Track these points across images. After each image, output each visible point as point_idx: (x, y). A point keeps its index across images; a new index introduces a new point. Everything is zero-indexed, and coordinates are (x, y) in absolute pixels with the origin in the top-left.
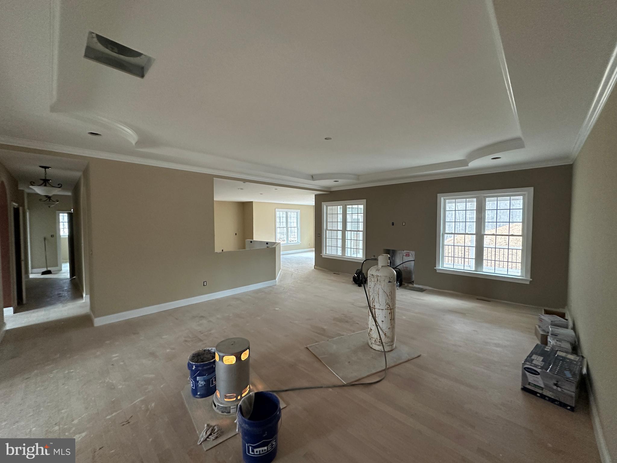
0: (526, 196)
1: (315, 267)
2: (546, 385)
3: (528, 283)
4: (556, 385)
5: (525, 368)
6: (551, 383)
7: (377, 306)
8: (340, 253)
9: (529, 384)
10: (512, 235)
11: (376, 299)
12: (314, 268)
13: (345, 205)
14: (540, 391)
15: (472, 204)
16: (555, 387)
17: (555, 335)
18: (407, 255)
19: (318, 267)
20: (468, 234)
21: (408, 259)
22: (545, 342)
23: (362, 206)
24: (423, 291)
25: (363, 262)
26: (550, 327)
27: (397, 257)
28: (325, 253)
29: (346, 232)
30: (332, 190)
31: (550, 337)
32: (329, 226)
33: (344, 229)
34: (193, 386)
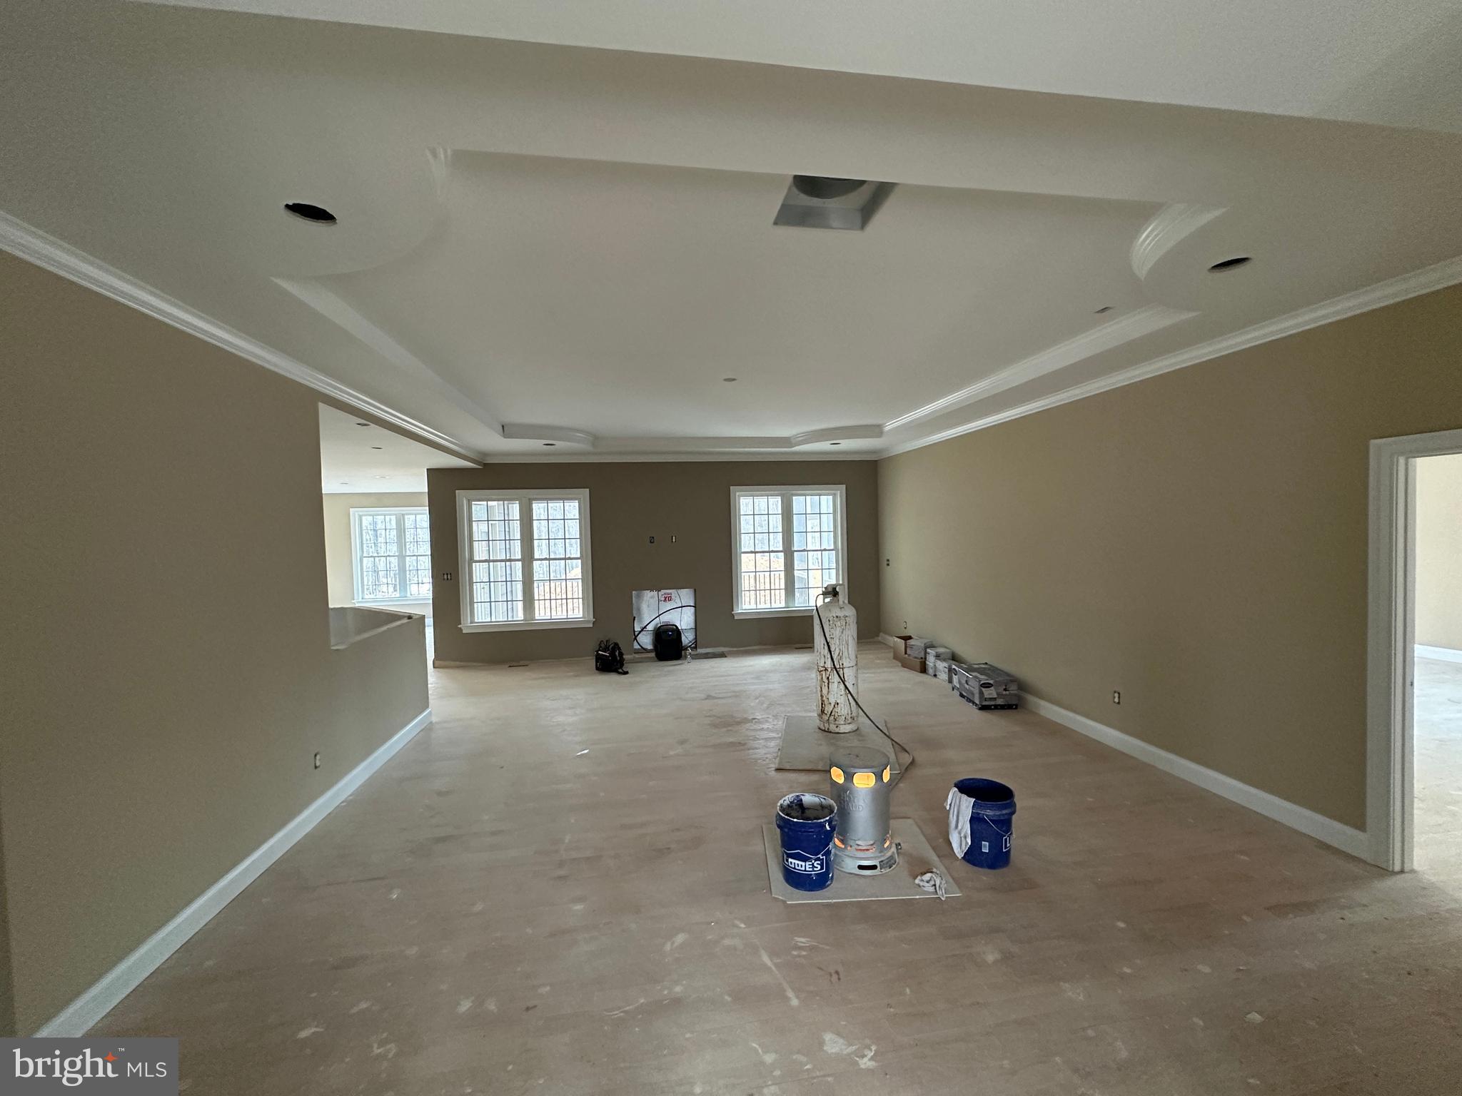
0: (839, 495)
1: (437, 663)
2: (998, 694)
4: (1005, 690)
5: (981, 686)
6: (1001, 689)
8: (520, 615)
9: (986, 700)
10: (825, 550)
11: (845, 654)
12: (434, 667)
13: (529, 499)
14: (993, 703)
16: (1004, 693)
17: (938, 656)
18: (668, 599)
19: (447, 663)
20: (773, 551)
21: (669, 605)
22: (924, 669)
23: (576, 504)
24: (722, 655)
25: (591, 626)
26: (928, 650)
27: (644, 607)
28: (469, 620)
29: (534, 562)
30: (489, 461)
31: (931, 661)
32: (480, 551)
33: (528, 557)
34: (822, 869)
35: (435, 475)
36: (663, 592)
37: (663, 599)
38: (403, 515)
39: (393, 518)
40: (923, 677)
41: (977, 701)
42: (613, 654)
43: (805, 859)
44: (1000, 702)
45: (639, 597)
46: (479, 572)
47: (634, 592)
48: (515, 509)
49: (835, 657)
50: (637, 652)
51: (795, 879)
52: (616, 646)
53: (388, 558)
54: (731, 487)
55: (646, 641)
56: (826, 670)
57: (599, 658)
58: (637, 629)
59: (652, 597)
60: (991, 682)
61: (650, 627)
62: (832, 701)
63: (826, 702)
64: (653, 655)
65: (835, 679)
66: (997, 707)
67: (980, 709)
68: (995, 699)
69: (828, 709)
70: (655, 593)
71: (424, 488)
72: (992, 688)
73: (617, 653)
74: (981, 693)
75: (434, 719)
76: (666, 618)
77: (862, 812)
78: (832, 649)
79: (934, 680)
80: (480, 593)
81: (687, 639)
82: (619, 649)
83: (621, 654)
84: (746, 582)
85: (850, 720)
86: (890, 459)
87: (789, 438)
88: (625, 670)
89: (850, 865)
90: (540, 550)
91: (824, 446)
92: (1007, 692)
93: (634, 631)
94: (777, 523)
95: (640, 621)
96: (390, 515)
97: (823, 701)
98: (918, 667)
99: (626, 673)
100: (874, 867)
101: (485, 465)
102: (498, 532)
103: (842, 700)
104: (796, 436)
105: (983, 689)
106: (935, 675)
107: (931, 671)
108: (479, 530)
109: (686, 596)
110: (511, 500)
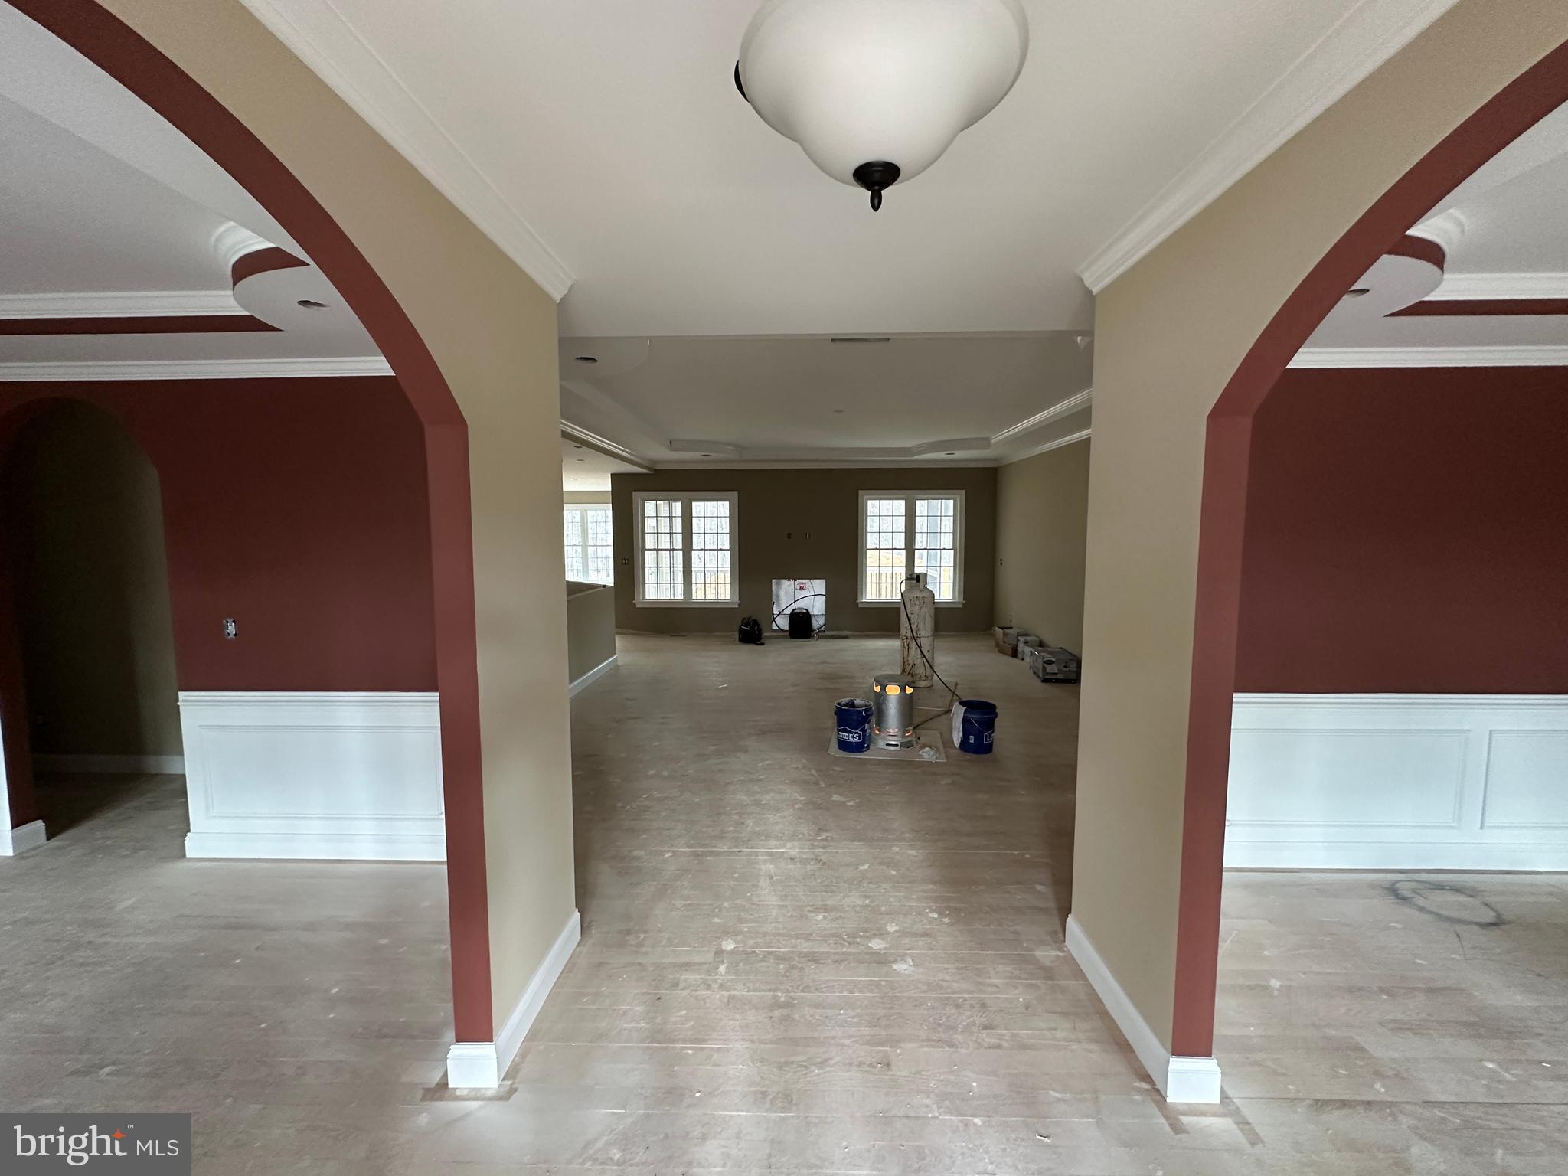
0: (958, 500)
2: (1059, 670)
3: (961, 606)
4: (1065, 667)
5: (1045, 662)
6: (1062, 666)
7: (923, 633)
8: (680, 595)
9: (1048, 674)
10: (944, 549)
11: (922, 626)
14: (1053, 677)
15: (900, 506)
16: (1065, 669)
17: (1026, 643)
18: (803, 588)
19: (624, 631)
20: (896, 549)
21: (804, 593)
22: (1014, 654)
23: (727, 504)
24: (846, 637)
25: (737, 606)
26: (1020, 638)
27: (782, 593)
28: (641, 598)
29: (693, 552)
30: (659, 467)
31: (1021, 646)
32: (650, 542)
33: (688, 549)
34: (859, 739)
35: (616, 478)
36: (798, 581)
37: (798, 588)
38: (586, 510)
39: (578, 512)
40: (1015, 660)
41: (1041, 675)
42: (752, 628)
43: (849, 732)
44: (1060, 676)
45: (778, 584)
46: (649, 558)
47: (773, 580)
48: (678, 507)
49: (914, 627)
50: (775, 631)
51: (844, 746)
52: (756, 623)
53: (574, 547)
54: (860, 492)
55: (783, 623)
56: (907, 638)
57: (741, 632)
58: (776, 612)
59: (789, 586)
60: (1054, 660)
61: (788, 611)
62: (911, 662)
63: (906, 664)
64: (788, 634)
65: (914, 645)
66: (1057, 681)
67: (1045, 681)
68: (1056, 674)
69: (908, 669)
70: (792, 582)
71: (609, 488)
72: (1054, 665)
73: (756, 628)
74: (1044, 668)
75: (619, 664)
76: (800, 604)
77: (892, 710)
78: (912, 622)
79: (1022, 662)
80: (650, 576)
81: (817, 623)
82: (758, 625)
83: (760, 630)
84: (871, 574)
85: (924, 678)
86: (1005, 466)
87: (909, 448)
88: (762, 642)
89: (882, 744)
90: (697, 542)
91: (942, 455)
92: (1067, 669)
93: (773, 614)
94: (901, 524)
95: (779, 605)
96: (576, 510)
97: (904, 662)
98: (1010, 653)
99: (763, 644)
100: (896, 746)
101: (655, 470)
102: (664, 526)
103: (918, 662)
104: (917, 446)
105: (1046, 665)
106: (1023, 659)
107: (1020, 656)
108: (650, 524)
109: (819, 586)
110: (676, 500)
